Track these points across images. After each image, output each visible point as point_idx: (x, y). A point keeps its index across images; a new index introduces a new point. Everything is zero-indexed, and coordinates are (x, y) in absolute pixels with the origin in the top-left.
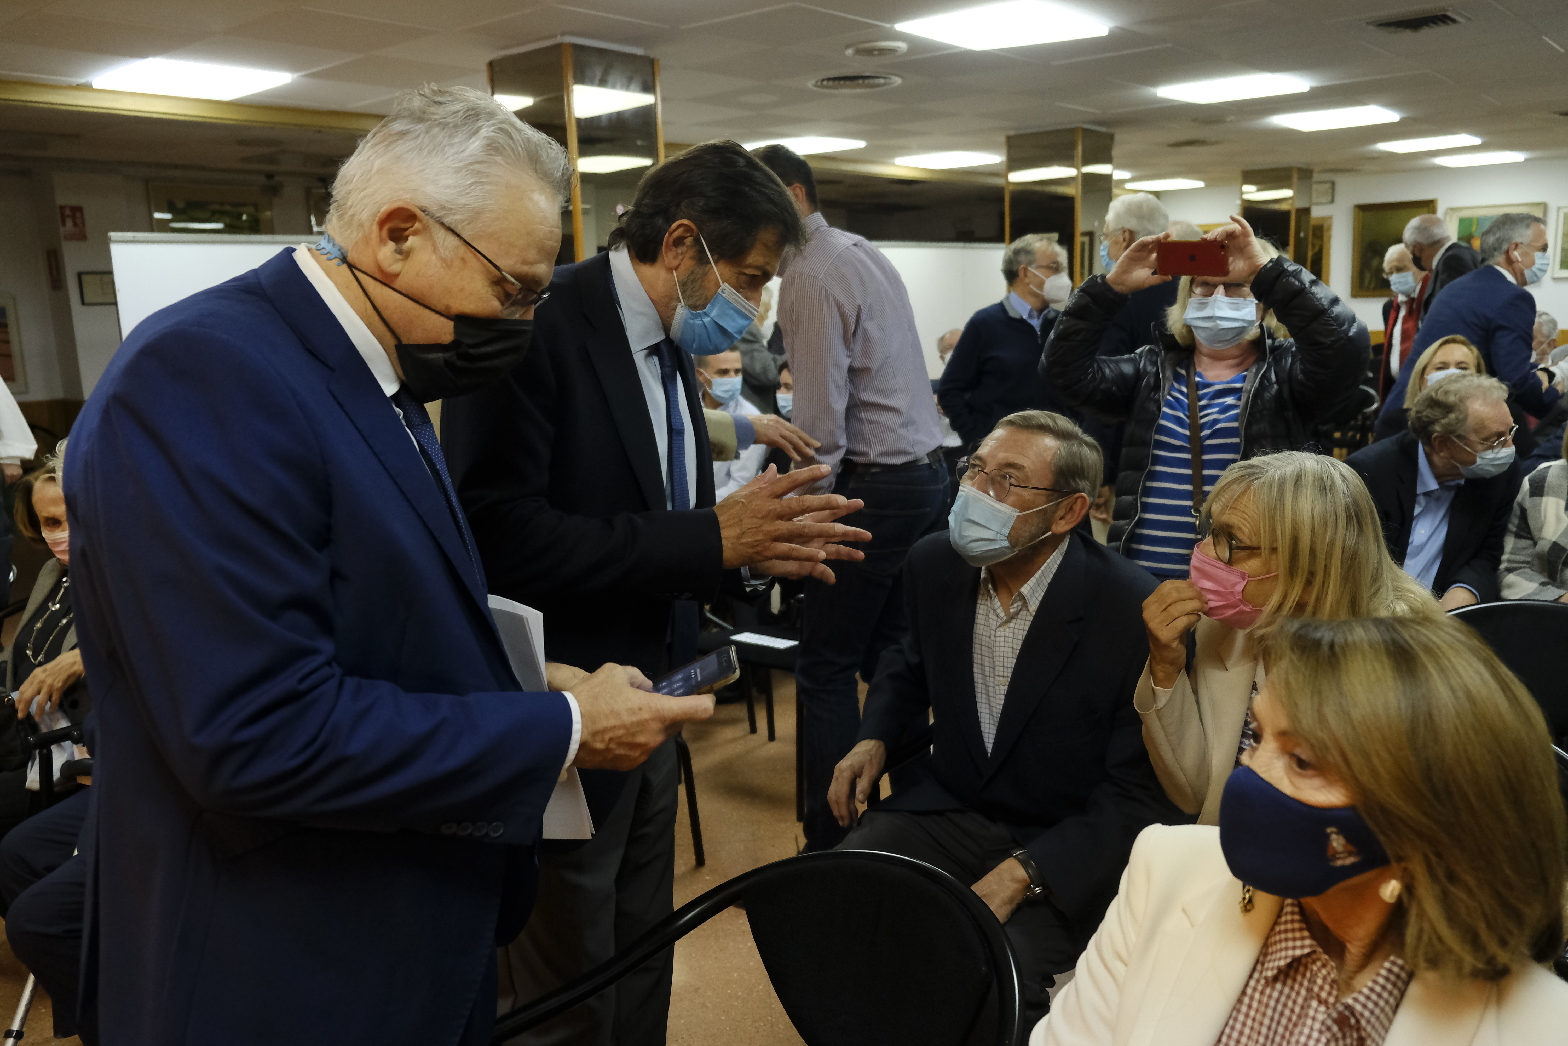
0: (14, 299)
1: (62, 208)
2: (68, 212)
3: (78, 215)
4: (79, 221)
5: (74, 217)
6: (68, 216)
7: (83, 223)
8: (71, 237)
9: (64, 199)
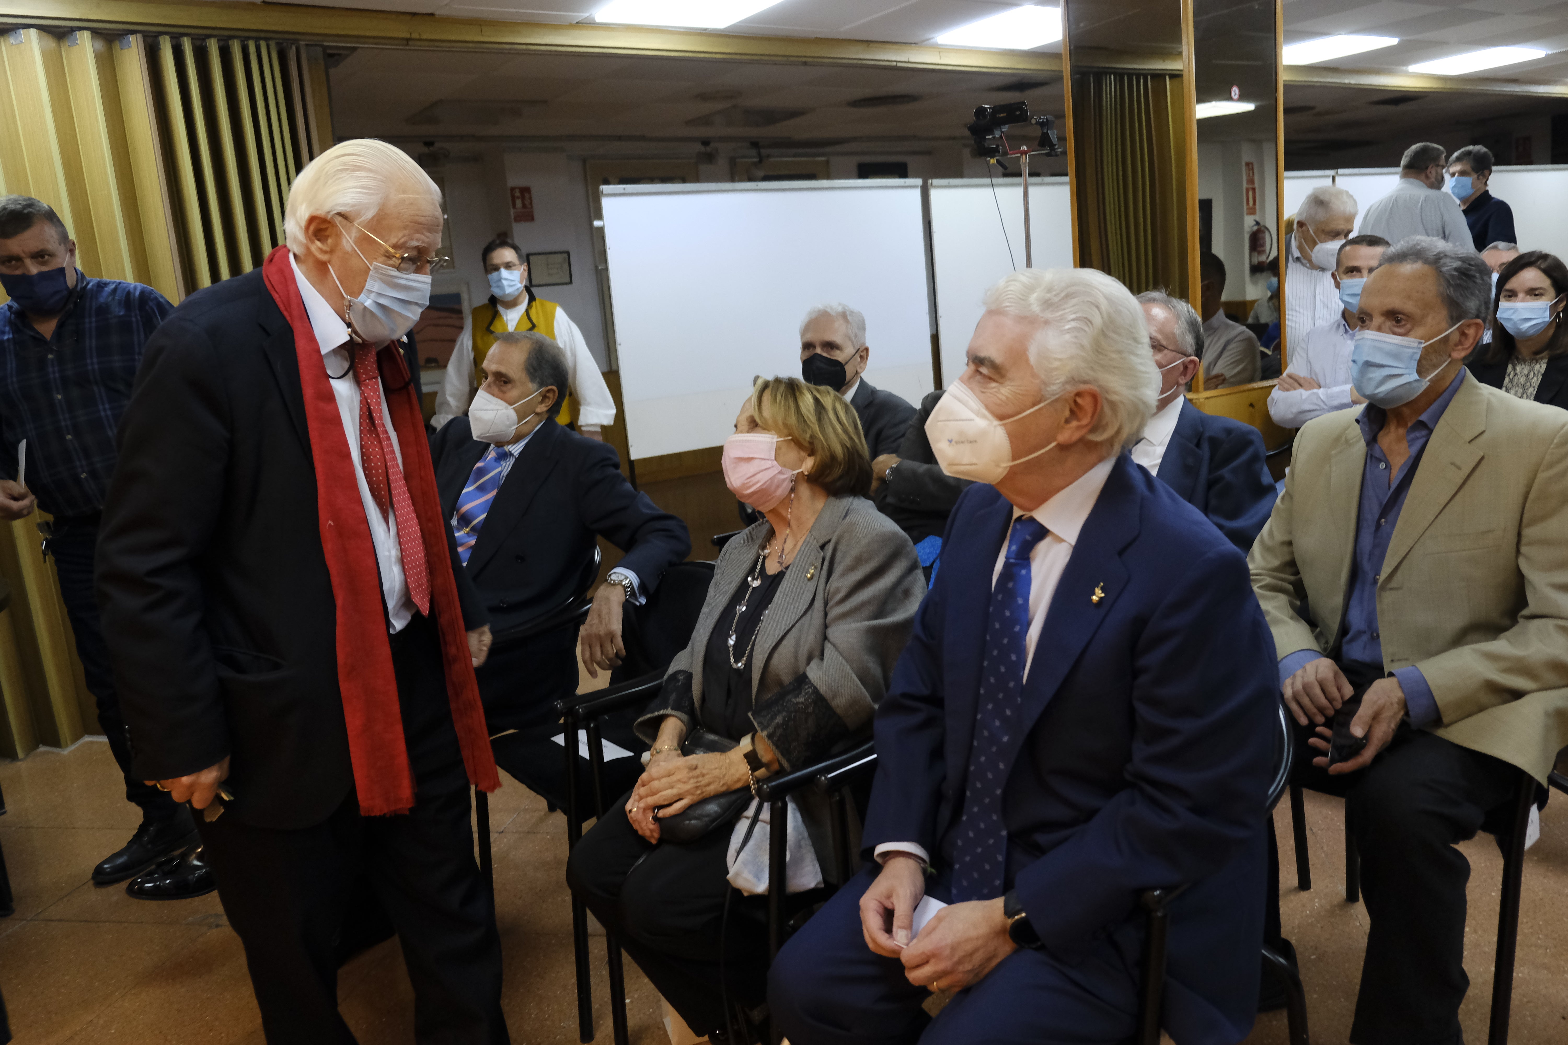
0: (468, 284)
1: (513, 189)
2: (518, 194)
3: (527, 195)
4: (527, 202)
5: (523, 198)
6: (518, 198)
7: (531, 203)
8: (519, 218)
9: (514, 181)
